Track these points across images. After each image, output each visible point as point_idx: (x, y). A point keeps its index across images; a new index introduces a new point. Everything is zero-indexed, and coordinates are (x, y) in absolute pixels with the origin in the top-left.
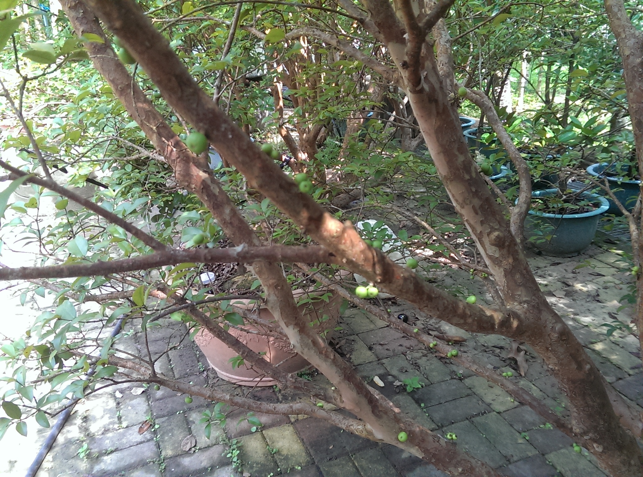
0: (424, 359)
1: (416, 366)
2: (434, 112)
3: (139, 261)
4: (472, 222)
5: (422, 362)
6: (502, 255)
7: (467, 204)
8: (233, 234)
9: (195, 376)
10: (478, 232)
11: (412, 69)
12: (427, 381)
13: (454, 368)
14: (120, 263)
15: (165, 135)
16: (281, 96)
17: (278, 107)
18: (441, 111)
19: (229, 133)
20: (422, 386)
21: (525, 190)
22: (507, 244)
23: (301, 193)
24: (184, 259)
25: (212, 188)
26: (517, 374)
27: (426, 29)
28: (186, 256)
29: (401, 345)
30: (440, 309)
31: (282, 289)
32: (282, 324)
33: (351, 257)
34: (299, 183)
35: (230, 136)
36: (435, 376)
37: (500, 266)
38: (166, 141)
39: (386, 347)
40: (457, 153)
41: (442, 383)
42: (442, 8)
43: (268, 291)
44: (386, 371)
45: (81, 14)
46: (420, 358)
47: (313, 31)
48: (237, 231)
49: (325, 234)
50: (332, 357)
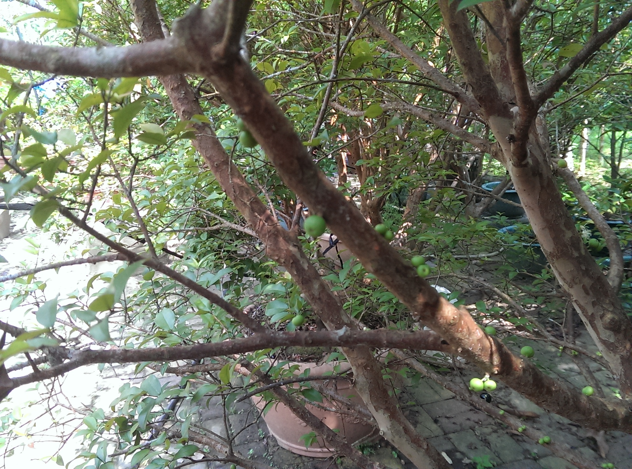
0: (494, 435)
1: (486, 443)
2: (538, 185)
3: (238, 344)
4: (582, 303)
5: (493, 438)
6: (618, 341)
7: (576, 284)
8: (321, 310)
9: (255, 443)
10: (590, 314)
11: (520, 143)
12: (499, 460)
13: (528, 446)
14: (220, 346)
15: (257, 209)
16: (345, 164)
17: (342, 175)
18: (545, 184)
19: (347, 215)
20: (494, 466)
21: (616, 262)
22: (623, 328)
23: (418, 277)
24: (284, 342)
25: (301, 262)
26: (597, 456)
27: (539, 103)
28: (286, 340)
29: (469, 419)
30: (560, 403)
31: (372, 369)
32: (371, 408)
33: (466, 347)
34: (417, 267)
35: (348, 219)
36: (507, 455)
37: (615, 352)
38: (258, 216)
39: (453, 420)
40: (564, 229)
41: (515, 463)
42: (557, 81)
43: (357, 371)
44: (453, 447)
45: (183, 95)
46: (490, 434)
47: (404, 106)
48: (325, 308)
49: (441, 321)
50: (425, 447)
